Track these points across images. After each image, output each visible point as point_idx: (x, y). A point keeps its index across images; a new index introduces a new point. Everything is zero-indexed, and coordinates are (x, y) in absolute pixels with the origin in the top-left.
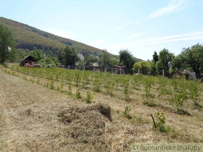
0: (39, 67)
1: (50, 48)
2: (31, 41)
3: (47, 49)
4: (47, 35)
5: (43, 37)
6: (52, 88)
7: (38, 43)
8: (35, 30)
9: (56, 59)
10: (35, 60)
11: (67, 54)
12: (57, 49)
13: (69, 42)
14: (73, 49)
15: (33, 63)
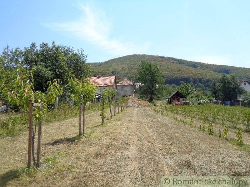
0: (188, 104)
1: (200, 81)
2: (177, 75)
3: (197, 82)
4: (195, 65)
5: (191, 69)
6: (211, 133)
7: (186, 76)
8: (181, 62)
9: (209, 93)
10: (183, 97)
11: (224, 86)
12: (208, 81)
13: (225, 70)
14: (233, 78)
15: (181, 99)
